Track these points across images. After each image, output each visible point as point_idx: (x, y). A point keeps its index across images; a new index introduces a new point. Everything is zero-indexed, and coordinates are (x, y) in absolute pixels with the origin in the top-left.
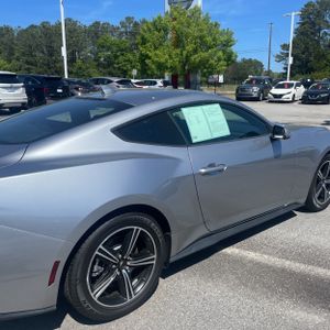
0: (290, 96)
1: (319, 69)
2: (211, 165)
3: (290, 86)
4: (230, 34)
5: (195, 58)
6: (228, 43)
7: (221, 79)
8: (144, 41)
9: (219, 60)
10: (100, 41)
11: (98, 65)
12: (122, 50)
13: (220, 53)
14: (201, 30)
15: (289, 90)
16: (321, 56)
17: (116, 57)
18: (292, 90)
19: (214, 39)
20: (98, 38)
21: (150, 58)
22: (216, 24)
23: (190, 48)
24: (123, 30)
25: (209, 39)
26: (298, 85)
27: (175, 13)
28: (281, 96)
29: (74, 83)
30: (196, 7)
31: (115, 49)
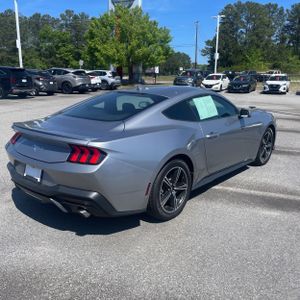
0: (219, 86)
1: (237, 63)
2: (212, 133)
3: (218, 78)
4: (166, 32)
5: (139, 52)
6: (166, 40)
7: (157, 70)
8: (92, 36)
9: (159, 54)
10: (41, 32)
11: (40, 55)
12: (64, 41)
13: (160, 49)
14: (143, 28)
15: (217, 81)
16: (239, 52)
17: (58, 48)
18: (220, 81)
19: (154, 36)
20: (38, 29)
21: (99, 51)
22: (155, 23)
23: (134, 43)
24: (62, 22)
25: (149, 35)
26: (224, 77)
27: (120, 12)
28: (211, 86)
29: (35, 74)
30: (137, 7)
31: (57, 40)
